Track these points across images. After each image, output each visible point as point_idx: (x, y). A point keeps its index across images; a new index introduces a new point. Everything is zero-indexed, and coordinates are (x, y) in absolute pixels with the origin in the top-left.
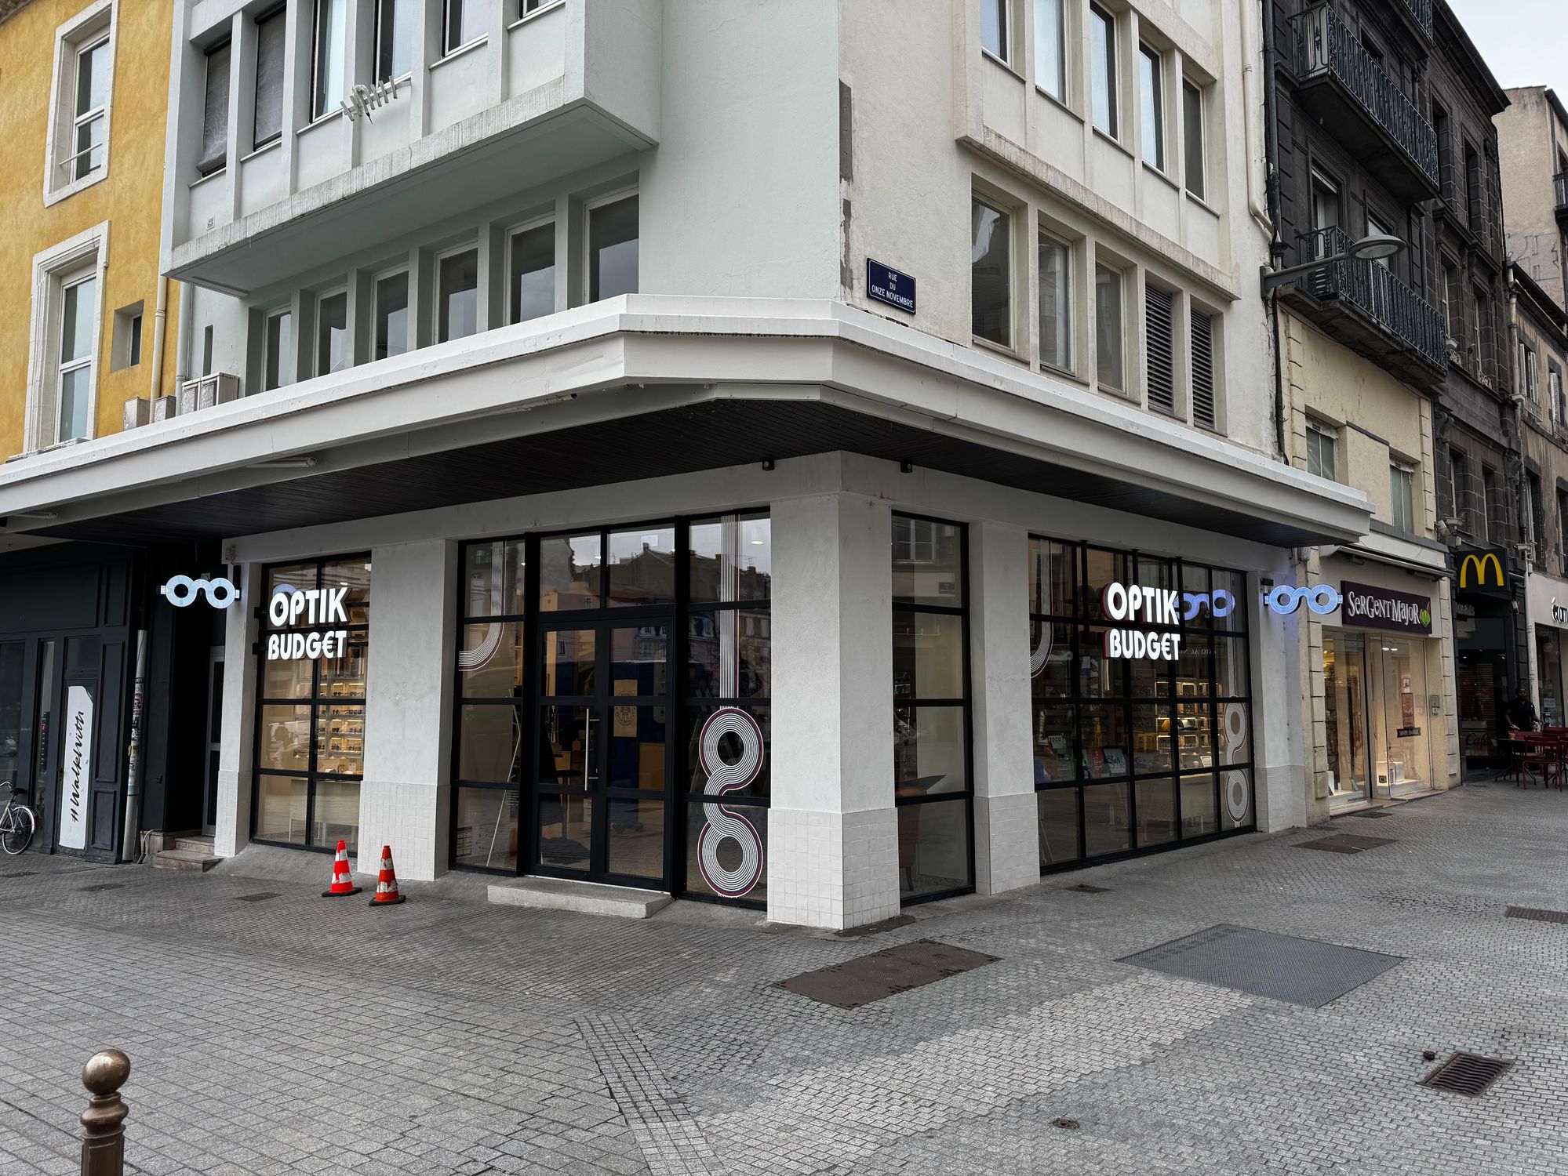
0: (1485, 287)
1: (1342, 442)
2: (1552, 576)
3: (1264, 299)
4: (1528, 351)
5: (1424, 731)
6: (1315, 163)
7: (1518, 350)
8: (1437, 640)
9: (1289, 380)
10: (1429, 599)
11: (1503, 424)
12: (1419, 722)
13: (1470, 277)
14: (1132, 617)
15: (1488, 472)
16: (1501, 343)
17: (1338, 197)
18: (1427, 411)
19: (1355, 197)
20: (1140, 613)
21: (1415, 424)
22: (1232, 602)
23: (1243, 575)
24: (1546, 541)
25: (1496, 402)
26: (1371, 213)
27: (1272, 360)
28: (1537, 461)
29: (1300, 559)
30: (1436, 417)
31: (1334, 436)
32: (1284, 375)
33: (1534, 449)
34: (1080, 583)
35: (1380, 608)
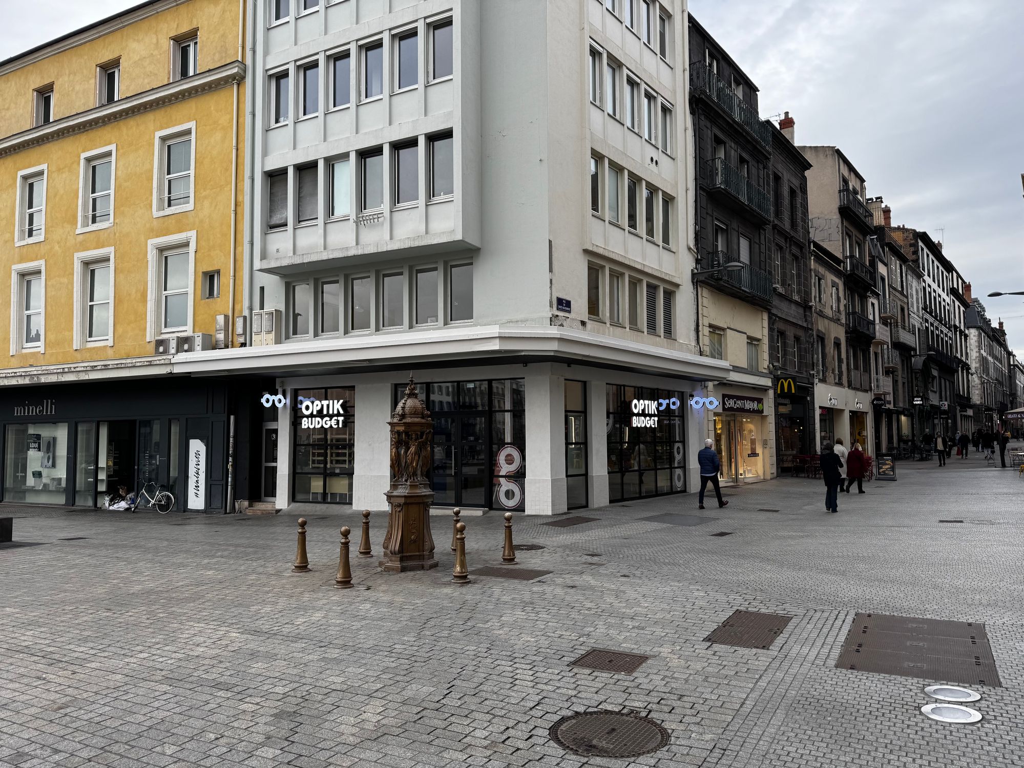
0: (798, 254)
1: (725, 335)
2: (830, 384)
3: (693, 282)
4: (820, 280)
5: (761, 455)
6: (716, 219)
7: (814, 280)
8: (767, 416)
9: (702, 314)
10: (762, 399)
11: (805, 316)
12: (759, 450)
13: (790, 250)
14: (641, 412)
15: (797, 339)
16: (806, 279)
17: (727, 230)
18: (765, 316)
19: (734, 229)
20: (643, 410)
21: (760, 324)
22: (678, 403)
23: (683, 393)
24: (827, 368)
25: (802, 306)
26: (741, 234)
27: (695, 306)
28: (823, 331)
29: (705, 386)
30: (770, 318)
31: (722, 333)
32: (700, 312)
33: (822, 325)
34: (623, 399)
35: (739, 404)
